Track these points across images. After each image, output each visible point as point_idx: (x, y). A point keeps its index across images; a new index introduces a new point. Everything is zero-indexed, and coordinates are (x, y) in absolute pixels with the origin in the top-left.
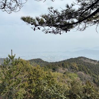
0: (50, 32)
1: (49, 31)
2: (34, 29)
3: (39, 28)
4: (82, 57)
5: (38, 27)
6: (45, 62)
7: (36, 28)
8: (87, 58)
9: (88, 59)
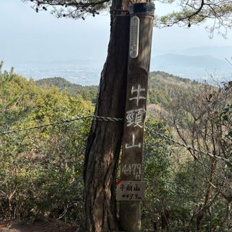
0: (64, 16)
1: (63, 13)
2: (37, 9)
3: (44, 8)
4: (158, 72)
5: (43, 5)
6: (74, 85)
7: (40, 8)
8: (170, 74)
9: (171, 76)
